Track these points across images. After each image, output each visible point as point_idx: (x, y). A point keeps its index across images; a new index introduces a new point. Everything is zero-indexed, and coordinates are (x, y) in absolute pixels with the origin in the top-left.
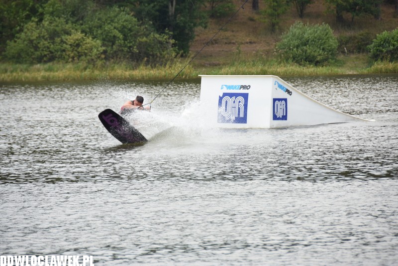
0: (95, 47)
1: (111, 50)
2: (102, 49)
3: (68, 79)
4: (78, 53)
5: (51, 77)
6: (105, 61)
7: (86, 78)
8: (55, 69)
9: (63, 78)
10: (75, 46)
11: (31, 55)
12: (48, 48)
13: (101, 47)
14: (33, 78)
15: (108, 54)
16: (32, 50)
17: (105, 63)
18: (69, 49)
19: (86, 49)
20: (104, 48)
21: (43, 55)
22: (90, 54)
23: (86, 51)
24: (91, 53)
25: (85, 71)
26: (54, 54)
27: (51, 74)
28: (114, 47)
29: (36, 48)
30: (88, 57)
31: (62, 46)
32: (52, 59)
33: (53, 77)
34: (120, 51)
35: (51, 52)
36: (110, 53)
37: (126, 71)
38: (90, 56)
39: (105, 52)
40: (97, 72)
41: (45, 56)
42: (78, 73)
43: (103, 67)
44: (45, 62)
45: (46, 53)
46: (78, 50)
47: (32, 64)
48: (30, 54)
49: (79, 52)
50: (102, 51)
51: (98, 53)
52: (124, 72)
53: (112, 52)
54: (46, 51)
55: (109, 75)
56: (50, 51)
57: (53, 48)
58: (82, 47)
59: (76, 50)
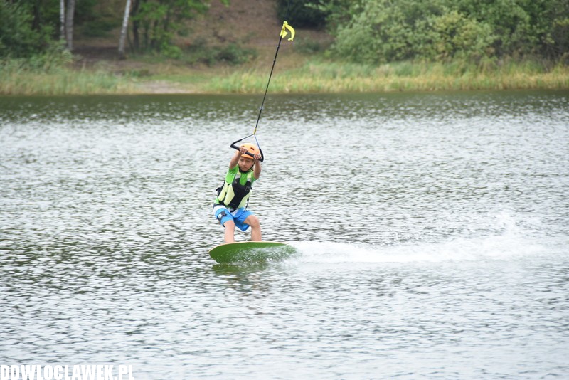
0: (481, 34)
1: (508, 41)
2: (491, 39)
3: (434, 89)
4: (453, 46)
5: (406, 85)
6: (497, 59)
7: (463, 87)
8: (414, 73)
9: (425, 86)
10: (447, 34)
11: (377, 49)
12: (405, 37)
13: (491, 35)
14: (377, 86)
15: (502, 47)
16: (380, 41)
17: (496, 62)
18: (438, 39)
19: (466, 39)
20: (496, 37)
21: (395, 48)
22: (473, 47)
23: (466, 43)
24: (474, 45)
25: (462, 75)
26: (414, 47)
27: (406, 80)
29: (385, 38)
30: (469, 52)
31: (426, 34)
32: (410, 55)
33: (409, 85)
35: (409, 45)
38: (472, 50)
39: (497, 44)
40: (481, 78)
41: (399, 49)
42: (451, 79)
43: (494, 68)
44: (398, 60)
45: (400, 45)
46: (453, 40)
47: (377, 62)
48: (375, 47)
49: (453, 44)
50: (491, 42)
51: (485, 45)
53: (509, 43)
54: (400, 42)
55: (502, 82)
56: (407, 42)
57: (412, 36)
58: (459, 36)
59: (449, 41)
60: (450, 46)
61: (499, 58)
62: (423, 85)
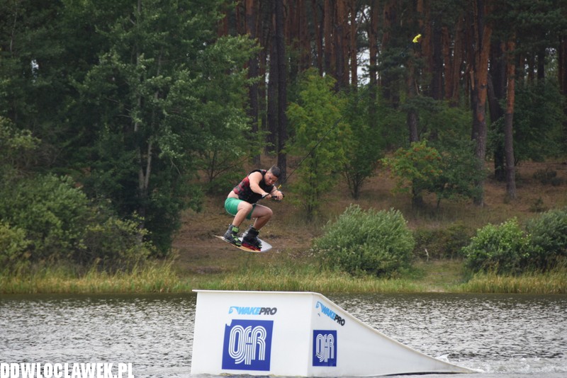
28: (46, 239)
34: (56, 246)
36: (38, 250)
37: (65, 280)
52: (61, 280)
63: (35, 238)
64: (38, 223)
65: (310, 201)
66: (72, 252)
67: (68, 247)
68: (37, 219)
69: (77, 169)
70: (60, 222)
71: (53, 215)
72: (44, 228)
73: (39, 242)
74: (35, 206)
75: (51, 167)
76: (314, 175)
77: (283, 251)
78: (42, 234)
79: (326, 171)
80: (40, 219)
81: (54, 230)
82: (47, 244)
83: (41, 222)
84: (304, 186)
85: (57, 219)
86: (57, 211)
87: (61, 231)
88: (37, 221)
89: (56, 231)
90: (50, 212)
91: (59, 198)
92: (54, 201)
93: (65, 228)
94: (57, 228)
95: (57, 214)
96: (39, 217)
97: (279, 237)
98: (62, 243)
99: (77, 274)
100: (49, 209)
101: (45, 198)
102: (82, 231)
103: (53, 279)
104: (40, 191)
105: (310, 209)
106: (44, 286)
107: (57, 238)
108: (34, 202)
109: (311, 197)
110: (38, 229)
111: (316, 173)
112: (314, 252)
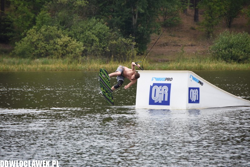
0: (78, 47)
2: (82, 48)
3: (59, 70)
5: (46, 68)
6: (85, 57)
8: (50, 63)
9: (55, 69)
10: (64, 46)
11: (33, 53)
12: (45, 47)
16: (33, 49)
17: (85, 59)
18: (59, 48)
19: (72, 49)
20: (85, 48)
21: (41, 52)
23: (72, 50)
24: (75, 51)
25: (71, 64)
26: (49, 52)
27: (47, 66)
28: (92, 47)
29: (36, 48)
30: (73, 54)
31: (54, 46)
32: (47, 55)
33: (48, 69)
34: (97, 50)
36: (89, 52)
37: (100, 64)
39: (85, 51)
40: (79, 65)
41: (43, 53)
42: (66, 66)
43: (84, 62)
44: (42, 57)
45: (43, 51)
46: (66, 49)
47: (33, 58)
48: (32, 51)
49: (67, 51)
50: (83, 50)
51: (80, 51)
52: (99, 65)
53: (91, 51)
54: (43, 49)
55: (88, 67)
56: (46, 50)
57: (48, 47)
58: (69, 47)
59: (65, 49)
60: (65, 51)
61: (86, 57)
62: (54, 68)
63: (87, 46)
64: (88, 40)
65: (209, 29)
66: (104, 52)
67: (102, 50)
68: (88, 38)
69: (105, 16)
70: (98, 39)
71: (94, 36)
72: (91, 42)
73: (89, 48)
74: (87, 33)
75: (95, 15)
76: (210, 18)
77: (196, 52)
78: (90, 44)
79: (216, 16)
80: (89, 38)
81: (95, 43)
82: (93, 49)
83: (90, 39)
84: (206, 23)
85: (97, 38)
86: (96, 35)
87: (98, 43)
88: (88, 39)
89: (96, 43)
90: (93, 35)
91: (97, 29)
92: (95, 30)
93: (100, 42)
94: (97, 42)
95: (96, 36)
96: (89, 37)
97: (195, 45)
98: (99, 48)
99: (106, 62)
100: (93, 33)
101: (91, 28)
102: (108, 44)
103: (95, 64)
104: (89, 26)
105: (209, 33)
106: (92, 67)
107: (97, 46)
108: (87, 31)
109: (209, 27)
110: (89, 42)
111: (211, 17)
112: (210, 52)
